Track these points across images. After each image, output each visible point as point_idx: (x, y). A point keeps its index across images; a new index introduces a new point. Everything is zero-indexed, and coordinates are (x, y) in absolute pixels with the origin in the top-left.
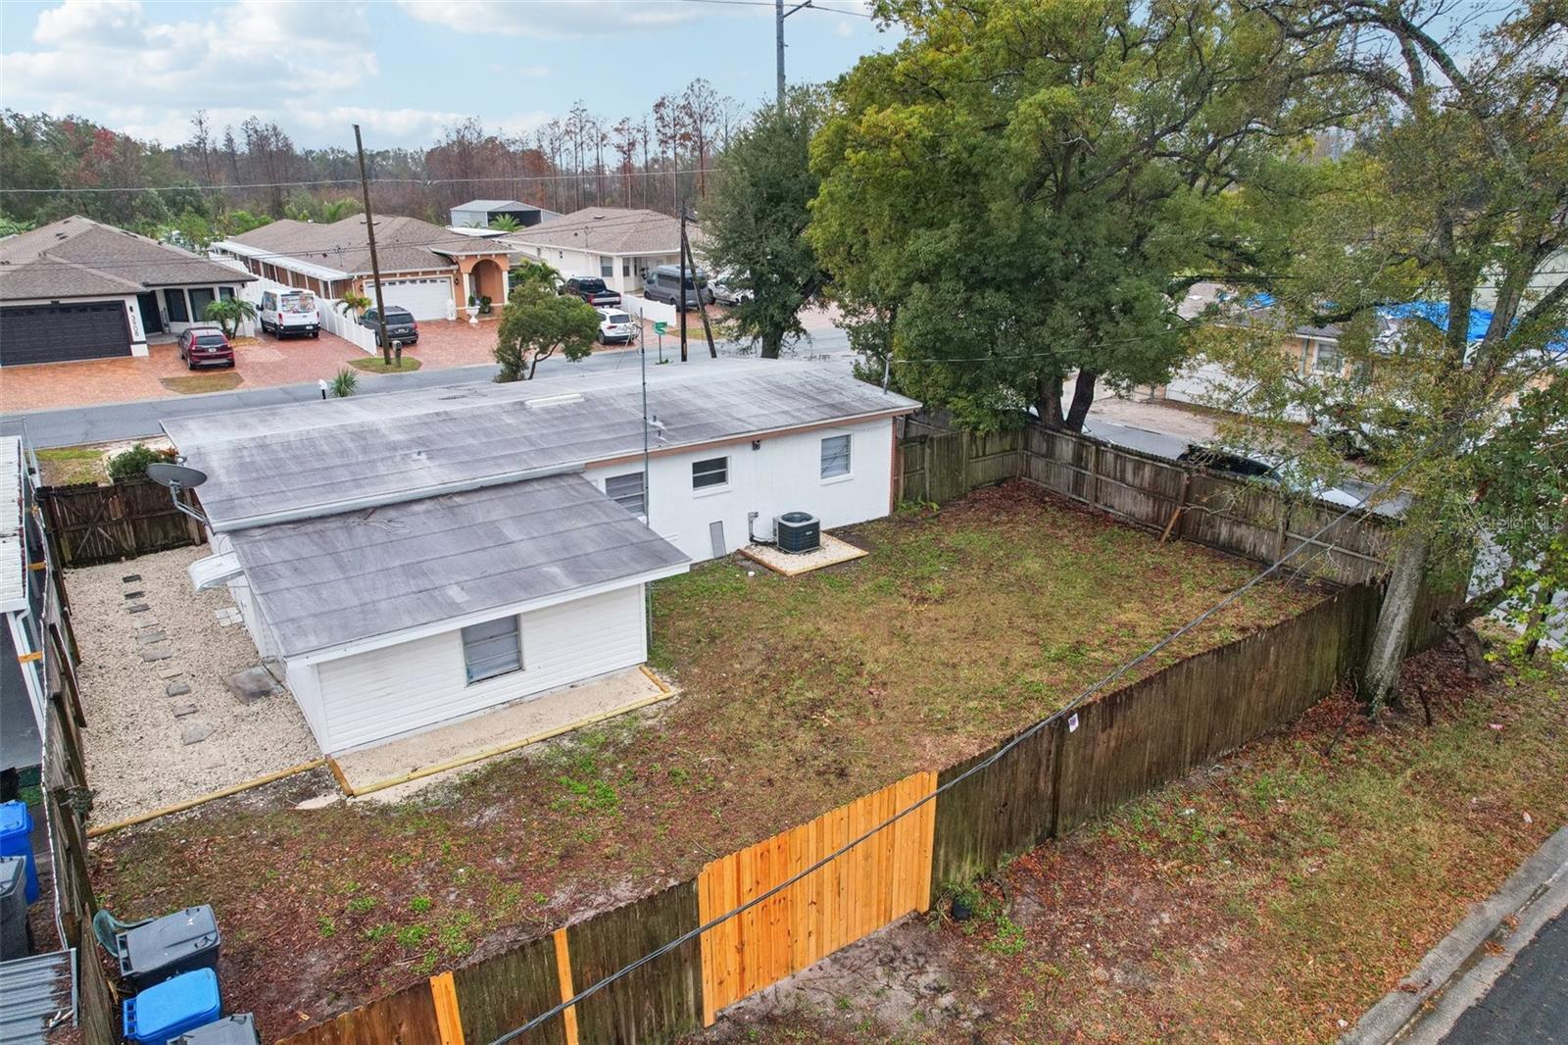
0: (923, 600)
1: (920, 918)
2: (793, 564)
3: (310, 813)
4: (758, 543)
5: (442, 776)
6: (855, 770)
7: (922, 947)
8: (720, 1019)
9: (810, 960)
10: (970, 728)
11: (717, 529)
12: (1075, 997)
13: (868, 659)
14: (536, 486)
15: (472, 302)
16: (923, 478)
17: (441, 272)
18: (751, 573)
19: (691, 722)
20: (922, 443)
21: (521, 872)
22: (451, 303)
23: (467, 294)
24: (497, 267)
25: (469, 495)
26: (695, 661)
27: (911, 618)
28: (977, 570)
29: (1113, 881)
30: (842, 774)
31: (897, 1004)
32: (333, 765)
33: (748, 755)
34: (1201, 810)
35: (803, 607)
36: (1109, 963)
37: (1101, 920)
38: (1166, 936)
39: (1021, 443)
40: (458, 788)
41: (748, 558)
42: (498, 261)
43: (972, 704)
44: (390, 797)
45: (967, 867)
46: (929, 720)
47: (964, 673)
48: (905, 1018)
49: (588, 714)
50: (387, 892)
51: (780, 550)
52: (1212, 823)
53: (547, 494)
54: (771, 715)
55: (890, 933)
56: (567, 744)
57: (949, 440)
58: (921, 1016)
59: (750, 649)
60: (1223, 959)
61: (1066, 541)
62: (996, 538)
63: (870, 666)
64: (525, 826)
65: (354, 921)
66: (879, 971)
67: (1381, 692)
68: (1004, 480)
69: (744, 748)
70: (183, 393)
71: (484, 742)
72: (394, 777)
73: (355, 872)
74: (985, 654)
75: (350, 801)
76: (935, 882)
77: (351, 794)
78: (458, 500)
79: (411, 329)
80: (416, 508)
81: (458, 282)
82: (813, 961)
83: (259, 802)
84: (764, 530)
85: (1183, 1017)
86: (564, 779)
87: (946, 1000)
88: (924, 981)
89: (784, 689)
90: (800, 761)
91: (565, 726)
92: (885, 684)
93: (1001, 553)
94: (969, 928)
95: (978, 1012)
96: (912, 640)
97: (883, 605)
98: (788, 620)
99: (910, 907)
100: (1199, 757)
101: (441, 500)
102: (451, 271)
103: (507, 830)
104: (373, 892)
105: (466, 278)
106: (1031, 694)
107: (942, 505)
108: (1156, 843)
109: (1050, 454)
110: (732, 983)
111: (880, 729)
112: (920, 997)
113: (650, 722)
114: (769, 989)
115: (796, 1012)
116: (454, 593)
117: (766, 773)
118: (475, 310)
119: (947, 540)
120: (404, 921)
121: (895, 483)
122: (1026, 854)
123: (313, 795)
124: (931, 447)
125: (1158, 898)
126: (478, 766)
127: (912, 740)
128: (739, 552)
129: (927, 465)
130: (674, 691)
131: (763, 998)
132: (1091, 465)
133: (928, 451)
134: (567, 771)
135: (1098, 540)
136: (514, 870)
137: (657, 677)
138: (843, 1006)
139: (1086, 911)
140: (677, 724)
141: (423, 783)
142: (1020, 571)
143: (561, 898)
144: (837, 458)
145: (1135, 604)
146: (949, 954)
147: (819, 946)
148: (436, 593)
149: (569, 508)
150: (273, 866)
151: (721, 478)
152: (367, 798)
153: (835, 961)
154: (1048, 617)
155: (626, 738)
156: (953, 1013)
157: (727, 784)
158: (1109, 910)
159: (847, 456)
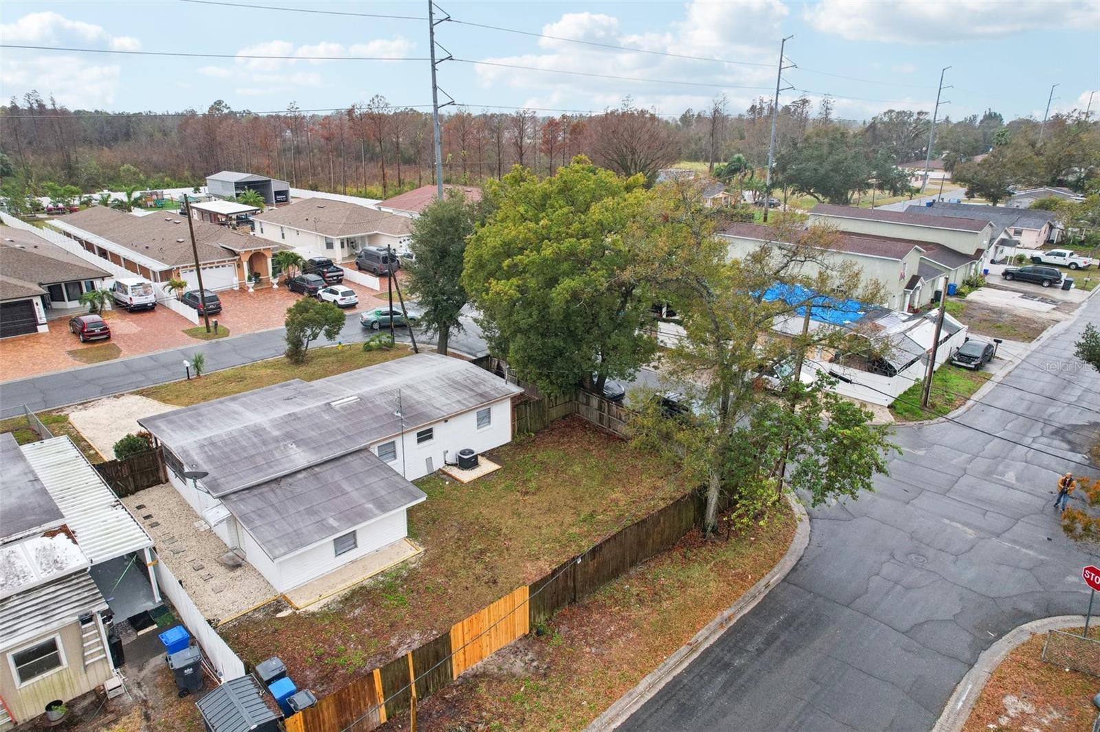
0: (527, 493)
1: (526, 636)
2: (466, 476)
3: (283, 618)
4: (448, 465)
5: (332, 598)
6: (500, 580)
7: (526, 646)
8: (459, 677)
9: (488, 655)
10: (546, 557)
11: (429, 461)
12: (579, 658)
13: (503, 527)
14: (350, 459)
15: (250, 279)
16: (526, 421)
17: (229, 261)
18: (447, 483)
19: (431, 563)
20: (525, 405)
21: (376, 634)
22: (236, 280)
23: (246, 274)
24: (264, 255)
25: (321, 466)
26: (428, 534)
27: (521, 504)
28: (551, 474)
29: (596, 616)
30: (495, 582)
31: (518, 666)
32: (285, 597)
33: (456, 577)
34: (631, 585)
35: (473, 501)
36: (591, 646)
37: (589, 631)
38: (612, 635)
39: (574, 397)
40: (341, 602)
41: (445, 473)
42: (265, 253)
43: (547, 546)
44: (313, 608)
45: (542, 616)
46: (529, 555)
47: (544, 531)
48: (521, 671)
49: (388, 564)
50: (326, 646)
51: (459, 468)
52: (634, 591)
53: (355, 462)
54: (464, 558)
55: (515, 642)
56: (381, 578)
57: (538, 402)
58: (527, 670)
59: (452, 526)
60: (630, 641)
61: (594, 452)
62: (561, 453)
63: (504, 530)
64: (373, 616)
65: (318, 658)
66: (512, 656)
67: (710, 529)
68: (567, 416)
69: (454, 574)
70: (87, 362)
71: (345, 581)
72: (313, 600)
73: (311, 640)
74: (553, 520)
75: (297, 612)
76: (531, 624)
77: (297, 609)
78: (317, 469)
79: (217, 305)
80: (300, 476)
81: (239, 266)
82: (489, 655)
83: (260, 616)
84: (451, 459)
85: (614, 661)
86: (384, 594)
87: (535, 664)
88: (527, 658)
89: (468, 545)
90: (477, 578)
91: (378, 570)
92: (511, 539)
93: (563, 463)
94: (543, 638)
95: (545, 666)
96: (522, 515)
97: (509, 497)
98: (466, 509)
99: (522, 633)
100: (633, 563)
101: (309, 470)
102: (235, 260)
103: (366, 618)
104: (321, 647)
105: (245, 265)
106: (571, 539)
107: (536, 433)
108: (613, 600)
109: (588, 404)
110: (462, 664)
111: (509, 561)
112: (526, 663)
113: (414, 565)
114: (474, 666)
115: (484, 673)
116: (331, 521)
117: (465, 584)
118: (251, 284)
119: (539, 456)
120: (338, 656)
121: (513, 426)
122: (565, 609)
123: (280, 611)
124: (530, 406)
125: (611, 622)
126: (346, 592)
127: (522, 565)
128: (440, 470)
129: (528, 415)
130: (421, 549)
131: (472, 669)
132: (606, 411)
133: (528, 408)
134: (384, 590)
135: (608, 451)
136: (373, 633)
137: (413, 543)
138: (500, 669)
139: (584, 628)
140: (425, 565)
141: (325, 601)
142: (571, 473)
143: (394, 642)
144: (484, 418)
145: (620, 489)
146: (536, 648)
147: (491, 650)
148: (324, 522)
149: (368, 470)
150: (278, 641)
151: (431, 437)
152: (304, 610)
153: (496, 654)
154: (581, 499)
155: (404, 573)
156: (537, 668)
157: (450, 591)
158: (593, 627)
159: (489, 418)
